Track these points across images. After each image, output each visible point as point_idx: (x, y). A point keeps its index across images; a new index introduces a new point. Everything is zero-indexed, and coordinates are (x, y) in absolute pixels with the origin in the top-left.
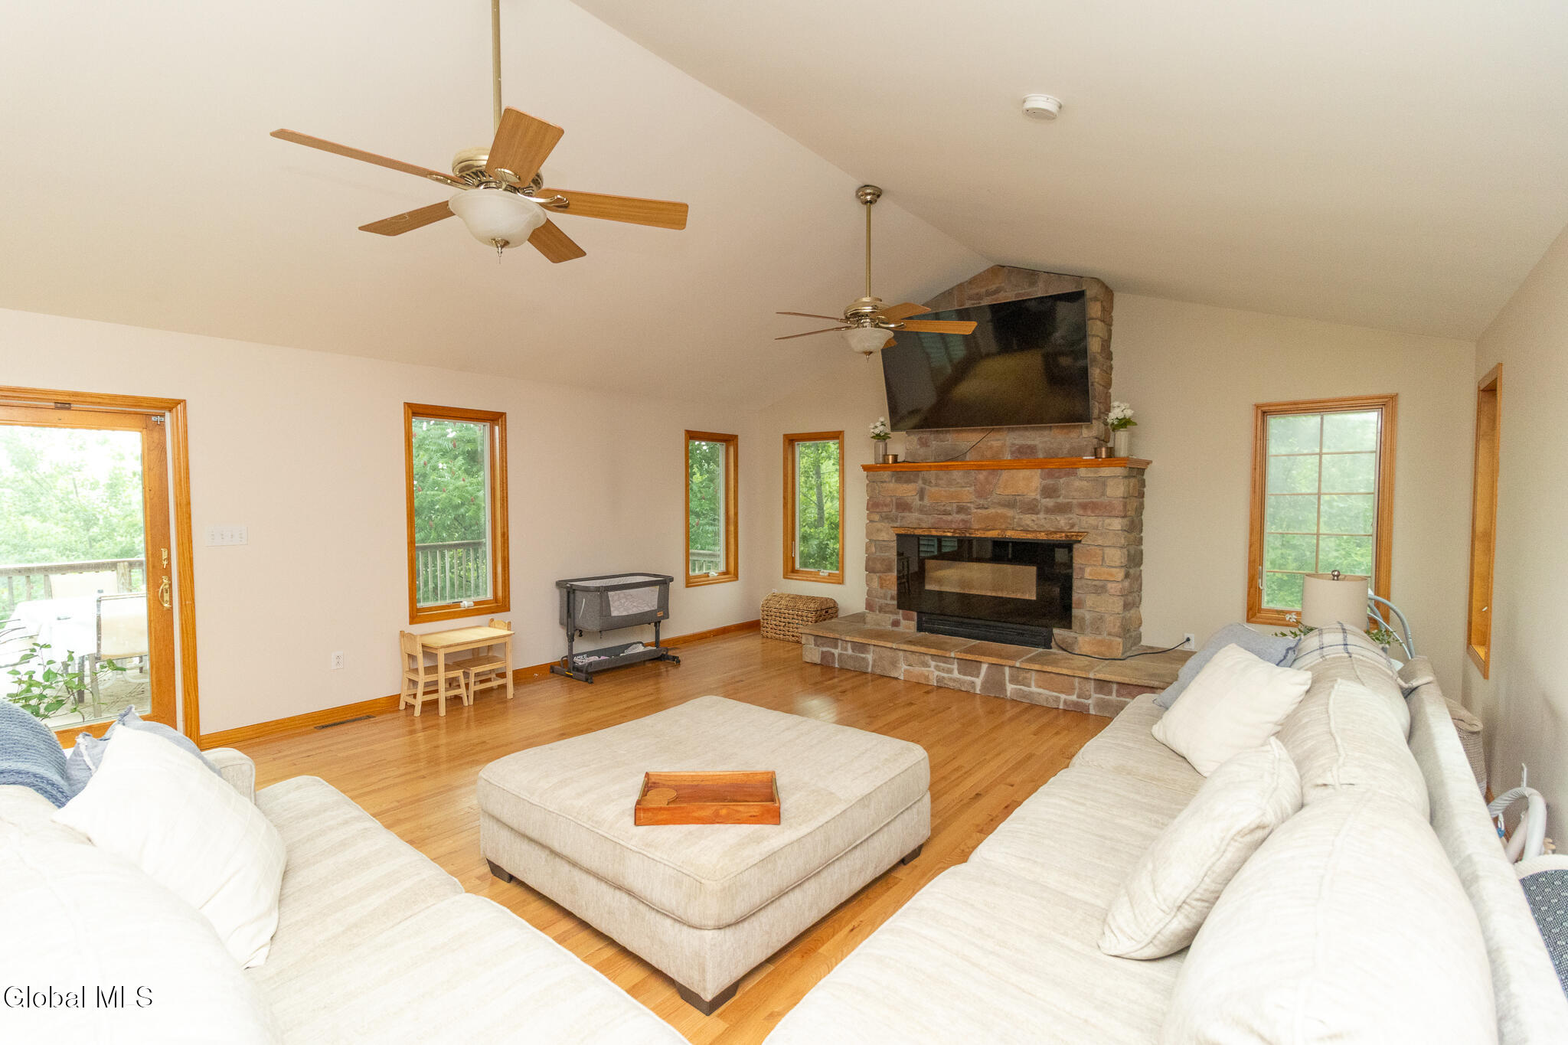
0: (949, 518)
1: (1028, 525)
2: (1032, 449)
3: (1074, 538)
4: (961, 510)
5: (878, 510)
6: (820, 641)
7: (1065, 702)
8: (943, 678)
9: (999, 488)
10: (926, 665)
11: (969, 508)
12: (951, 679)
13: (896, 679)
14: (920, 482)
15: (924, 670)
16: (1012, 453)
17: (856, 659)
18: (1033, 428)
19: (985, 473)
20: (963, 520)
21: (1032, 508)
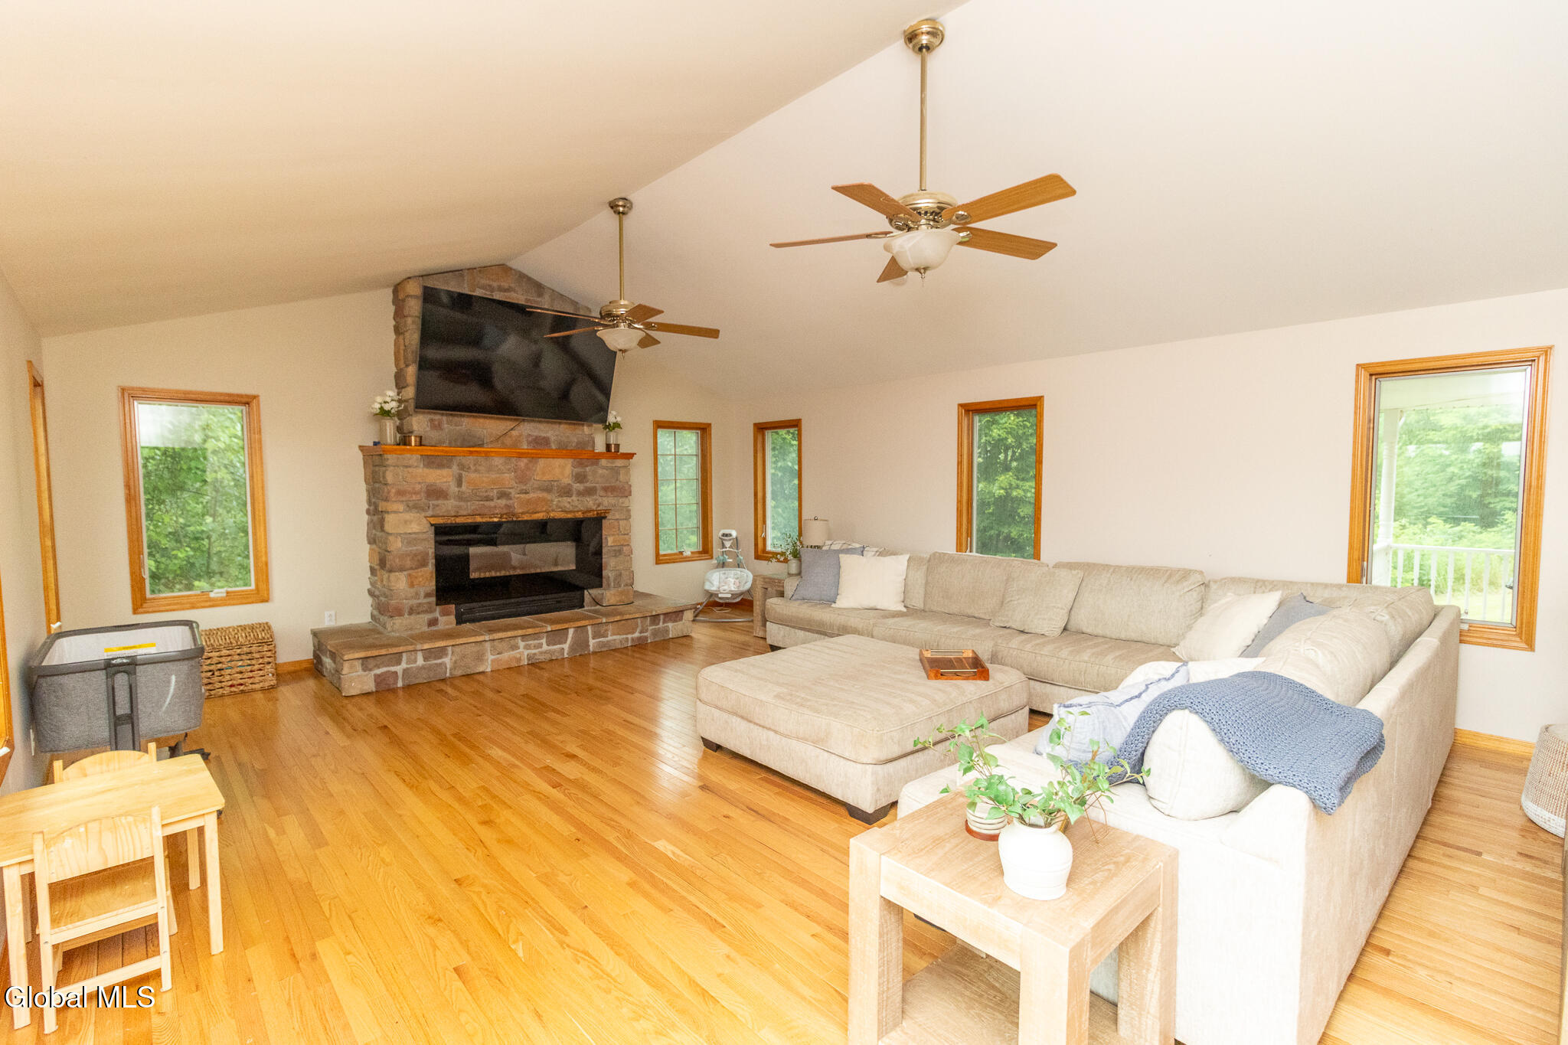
0: (492, 504)
1: (565, 507)
2: (546, 441)
3: (603, 515)
4: (503, 495)
5: (404, 499)
6: (372, 663)
7: (633, 639)
8: (535, 654)
9: (537, 474)
10: (515, 647)
11: (510, 493)
12: (541, 653)
13: (483, 673)
14: (455, 467)
15: (512, 653)
16: (529, 443)
17: (429, 668)
18: (548, 422)
19: (525, 460)
20: (506, 505)
21: (566, 492)
